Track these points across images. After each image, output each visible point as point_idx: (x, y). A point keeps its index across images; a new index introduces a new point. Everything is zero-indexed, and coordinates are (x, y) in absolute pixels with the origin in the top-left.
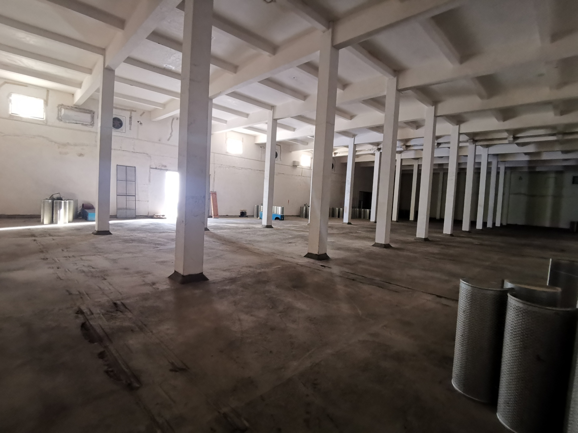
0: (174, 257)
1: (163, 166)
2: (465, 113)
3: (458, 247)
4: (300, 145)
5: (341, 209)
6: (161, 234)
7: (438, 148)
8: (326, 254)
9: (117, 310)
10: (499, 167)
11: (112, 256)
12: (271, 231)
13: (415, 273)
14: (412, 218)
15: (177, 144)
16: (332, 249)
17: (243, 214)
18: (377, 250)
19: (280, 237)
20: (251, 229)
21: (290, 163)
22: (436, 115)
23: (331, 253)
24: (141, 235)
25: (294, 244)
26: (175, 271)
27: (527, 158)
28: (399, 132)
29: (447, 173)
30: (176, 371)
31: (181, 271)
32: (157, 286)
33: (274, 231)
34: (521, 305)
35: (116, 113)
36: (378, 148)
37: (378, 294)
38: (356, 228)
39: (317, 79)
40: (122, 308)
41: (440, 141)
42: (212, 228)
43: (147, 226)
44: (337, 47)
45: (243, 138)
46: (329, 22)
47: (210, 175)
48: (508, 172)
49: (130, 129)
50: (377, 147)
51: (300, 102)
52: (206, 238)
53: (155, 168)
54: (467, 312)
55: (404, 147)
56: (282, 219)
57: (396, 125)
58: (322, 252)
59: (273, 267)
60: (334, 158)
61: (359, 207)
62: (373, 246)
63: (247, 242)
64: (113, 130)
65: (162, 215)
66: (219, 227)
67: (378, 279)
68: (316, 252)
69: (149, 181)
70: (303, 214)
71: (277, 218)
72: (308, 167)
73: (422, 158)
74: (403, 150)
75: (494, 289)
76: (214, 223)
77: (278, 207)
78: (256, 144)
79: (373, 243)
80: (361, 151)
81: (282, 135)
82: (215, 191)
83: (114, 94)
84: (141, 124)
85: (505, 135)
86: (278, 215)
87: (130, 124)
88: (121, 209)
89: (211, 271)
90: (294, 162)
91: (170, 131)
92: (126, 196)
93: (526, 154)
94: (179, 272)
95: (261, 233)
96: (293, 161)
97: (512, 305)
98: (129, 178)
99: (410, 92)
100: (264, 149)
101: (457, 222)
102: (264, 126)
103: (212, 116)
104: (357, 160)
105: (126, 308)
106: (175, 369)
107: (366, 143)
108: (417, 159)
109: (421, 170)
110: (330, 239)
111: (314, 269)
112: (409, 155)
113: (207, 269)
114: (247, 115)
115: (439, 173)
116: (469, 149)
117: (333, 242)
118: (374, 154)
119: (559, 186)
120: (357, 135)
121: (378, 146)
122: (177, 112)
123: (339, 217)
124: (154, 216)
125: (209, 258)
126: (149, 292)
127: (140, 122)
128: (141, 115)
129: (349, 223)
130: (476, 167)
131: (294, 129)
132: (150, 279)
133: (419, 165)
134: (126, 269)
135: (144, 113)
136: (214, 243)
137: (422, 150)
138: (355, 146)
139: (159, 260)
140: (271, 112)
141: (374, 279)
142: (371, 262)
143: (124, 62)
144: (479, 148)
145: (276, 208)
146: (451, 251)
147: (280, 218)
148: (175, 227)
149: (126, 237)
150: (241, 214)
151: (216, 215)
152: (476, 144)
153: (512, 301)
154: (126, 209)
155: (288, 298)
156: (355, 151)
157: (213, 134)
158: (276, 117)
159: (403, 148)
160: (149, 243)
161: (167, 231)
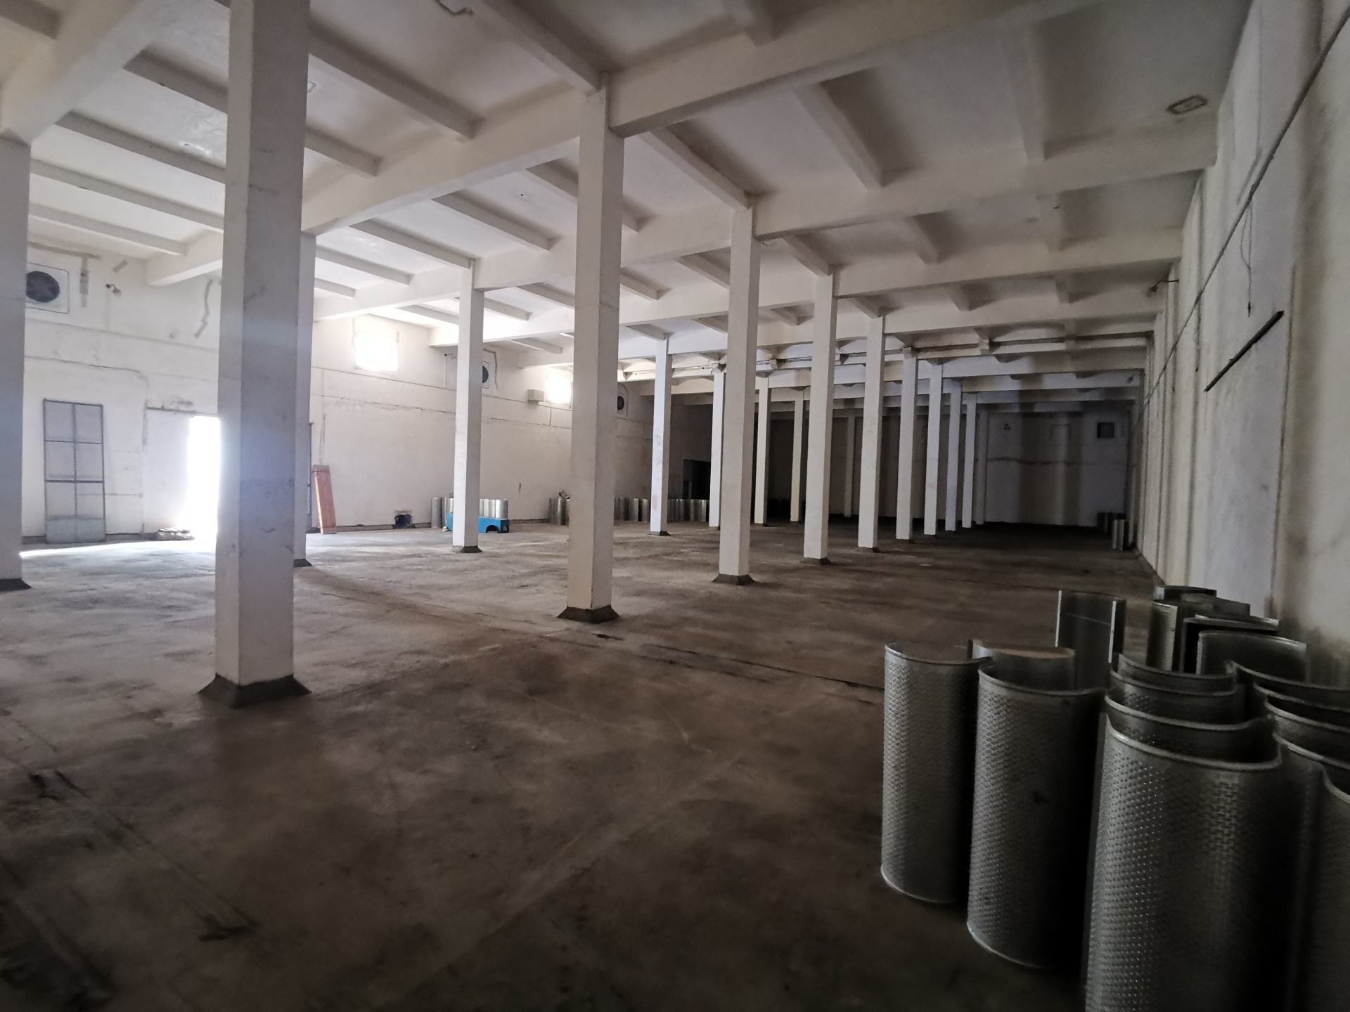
0: (213, 638)
1: (182, 403)
2: (896, 290)
3: (888, 575)
4: (542, 352)
5: (645, 501)
6: (177, 581)
7: (842, 365)
8: (609, 607)
9: (43, 796)
10: (966, 405)
11: (29, 648)
12: (476, 560)
13: (803, 636)
14: (794, 516)
15: (217, 346)
16: (624, 595)
17: (402, 522)
18: (723, 589)
19: (500, 572)
20: (423, 559)
21: (521, 394)
22: (836, 295)
23: (621, 605)
24: (122, 586)
25: (533, 590)
26: (218, 676)
27: (1015, 386)
28: (761, 329)
29: (862, 418)
30: (221, 938)
31: (233, 675)
32: (167, 718)
33: (484, 560)
34: (1003, 692)
35: (36, 260)
36: (719, 364)
37: (723, 690)
38: (677, 543)
39: (575, 199)
40: (59, 787)
41: (846, 350)
42: (318, 560)
43: (140, 561)
44: (618, 132)
45: (398, 333)
46: (601, 73)
47: (311, 424)
48: (984, 414)
49: (84, 304)
50: (717, 362)
51: (536, 253)
52: (299, 584)
53: (160, 406)
54: (903, 716)
55: (775, 362)
56: (505, 529)
57: (754, 316)
58: (601, 604)
59: (481, 649)
60: (621, 384)
61: (685, 496)
62: (715, 581)
63: (412, 591)
64: (28, 305)
65: (181, 529)
66: (341, 556)
67: (723, 656)
68: (585, 604)
69: (144, 441)
70: (556, 516)
71: (491, 529)
72: (566, 405)
73: (809, 386)
74: (771, 369)
75: (954, 662)
76: (324, 546)
77: (494, 501)
78: (433, 347)
79: (714, 576)
80: (683, 369)
81: (497, 328)
82: (325, 464)
83: (31, 208)
84: (116, 291)
85: (974, 338)
86: (494, 520)
87: (84, 290)
88: (56, 518)
89: (314, 669)
90: (531, 392)
91: (203, 312)
92: (75, 482)
93: (1014, 377)
94: (229, 678)
95: (450, 566)
96: (529, 390)
97: (987, 694)
98: (82, 433)
99: (781, 242)
100: (454, 360)
101: (886, 522)
102: (453, 306)
103: (315, 277)
104: (676, 390)
105: (73, 786)
106: (217, 933)
107: (695, 353)
108: (802, 390)
109: (808, 411)
110: (619, 573)
111: (582, 645)
112: (784, 380)
113: (304, 666)
114: (408, 278)
115: (847, 418)
116: (906, 366)
117: (628, 578)
118: (711, 378)
119: (1075, 443)
120: (674, 333)
121: (719, 360)
122: (217, 266)
123: (640, 519)
124: (160, 533)
125: (313, 636)
126: (141, 736)
127: (112, 288)
128: (116, 269)
129: (663, 533)
130: (920, 404)
131: (527, 316)
132: (145, 701)
133: (805, 402)
134: (74, 679)
135: (124, 263)
136: (324, 597)
137: (810, 369)
138: (670, 358)
139: (170, 649)
140: (469, 272)
141: (716, 657)
142: (709, 617)
143: (57, 124)
144: (924, 365)
145: (489, 503)
146: (876, 585)
147: (499, 527)
148: (211, 560)
149: (77, 594)
150: (397, 522)
151: (329, 524)
152: (919, 358)
153: (988, 687)
154: (76, 517)
155: (518, 722)
156: (670, 371)
157: (317, 322)
158: (480, 285)
159: (772, 365)
160: (145, 605)
161: (196, 571)
